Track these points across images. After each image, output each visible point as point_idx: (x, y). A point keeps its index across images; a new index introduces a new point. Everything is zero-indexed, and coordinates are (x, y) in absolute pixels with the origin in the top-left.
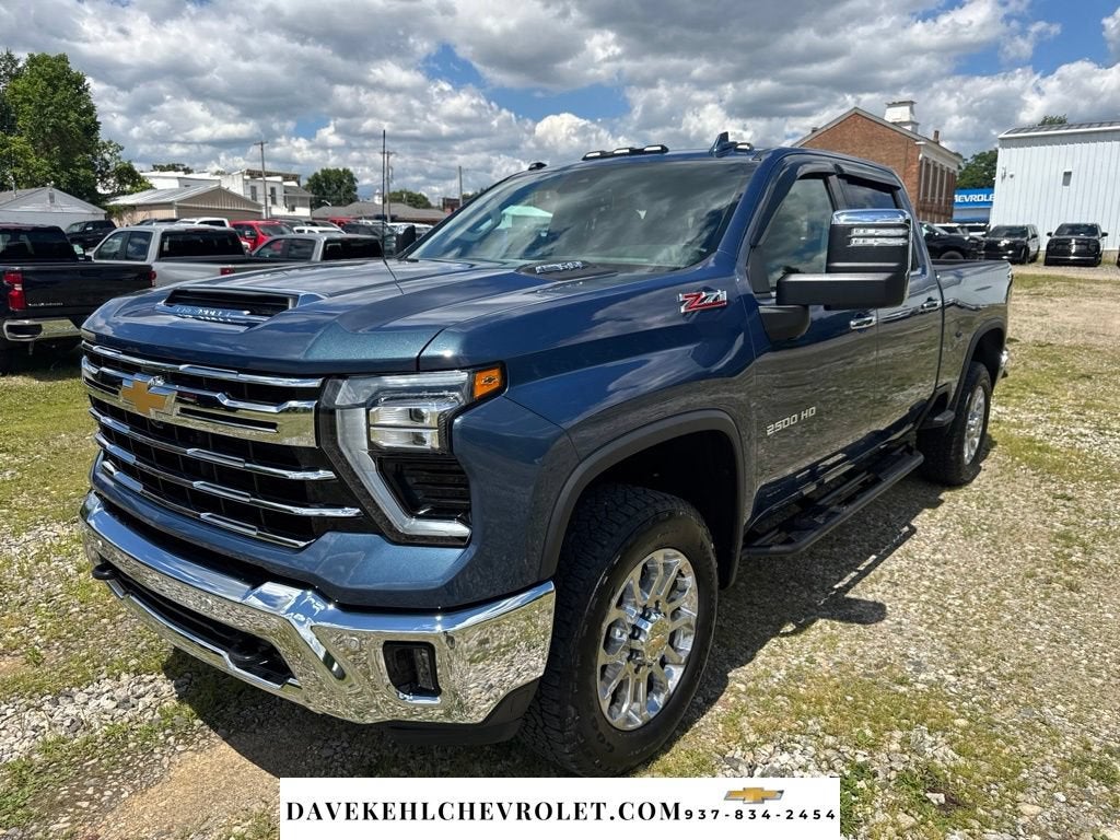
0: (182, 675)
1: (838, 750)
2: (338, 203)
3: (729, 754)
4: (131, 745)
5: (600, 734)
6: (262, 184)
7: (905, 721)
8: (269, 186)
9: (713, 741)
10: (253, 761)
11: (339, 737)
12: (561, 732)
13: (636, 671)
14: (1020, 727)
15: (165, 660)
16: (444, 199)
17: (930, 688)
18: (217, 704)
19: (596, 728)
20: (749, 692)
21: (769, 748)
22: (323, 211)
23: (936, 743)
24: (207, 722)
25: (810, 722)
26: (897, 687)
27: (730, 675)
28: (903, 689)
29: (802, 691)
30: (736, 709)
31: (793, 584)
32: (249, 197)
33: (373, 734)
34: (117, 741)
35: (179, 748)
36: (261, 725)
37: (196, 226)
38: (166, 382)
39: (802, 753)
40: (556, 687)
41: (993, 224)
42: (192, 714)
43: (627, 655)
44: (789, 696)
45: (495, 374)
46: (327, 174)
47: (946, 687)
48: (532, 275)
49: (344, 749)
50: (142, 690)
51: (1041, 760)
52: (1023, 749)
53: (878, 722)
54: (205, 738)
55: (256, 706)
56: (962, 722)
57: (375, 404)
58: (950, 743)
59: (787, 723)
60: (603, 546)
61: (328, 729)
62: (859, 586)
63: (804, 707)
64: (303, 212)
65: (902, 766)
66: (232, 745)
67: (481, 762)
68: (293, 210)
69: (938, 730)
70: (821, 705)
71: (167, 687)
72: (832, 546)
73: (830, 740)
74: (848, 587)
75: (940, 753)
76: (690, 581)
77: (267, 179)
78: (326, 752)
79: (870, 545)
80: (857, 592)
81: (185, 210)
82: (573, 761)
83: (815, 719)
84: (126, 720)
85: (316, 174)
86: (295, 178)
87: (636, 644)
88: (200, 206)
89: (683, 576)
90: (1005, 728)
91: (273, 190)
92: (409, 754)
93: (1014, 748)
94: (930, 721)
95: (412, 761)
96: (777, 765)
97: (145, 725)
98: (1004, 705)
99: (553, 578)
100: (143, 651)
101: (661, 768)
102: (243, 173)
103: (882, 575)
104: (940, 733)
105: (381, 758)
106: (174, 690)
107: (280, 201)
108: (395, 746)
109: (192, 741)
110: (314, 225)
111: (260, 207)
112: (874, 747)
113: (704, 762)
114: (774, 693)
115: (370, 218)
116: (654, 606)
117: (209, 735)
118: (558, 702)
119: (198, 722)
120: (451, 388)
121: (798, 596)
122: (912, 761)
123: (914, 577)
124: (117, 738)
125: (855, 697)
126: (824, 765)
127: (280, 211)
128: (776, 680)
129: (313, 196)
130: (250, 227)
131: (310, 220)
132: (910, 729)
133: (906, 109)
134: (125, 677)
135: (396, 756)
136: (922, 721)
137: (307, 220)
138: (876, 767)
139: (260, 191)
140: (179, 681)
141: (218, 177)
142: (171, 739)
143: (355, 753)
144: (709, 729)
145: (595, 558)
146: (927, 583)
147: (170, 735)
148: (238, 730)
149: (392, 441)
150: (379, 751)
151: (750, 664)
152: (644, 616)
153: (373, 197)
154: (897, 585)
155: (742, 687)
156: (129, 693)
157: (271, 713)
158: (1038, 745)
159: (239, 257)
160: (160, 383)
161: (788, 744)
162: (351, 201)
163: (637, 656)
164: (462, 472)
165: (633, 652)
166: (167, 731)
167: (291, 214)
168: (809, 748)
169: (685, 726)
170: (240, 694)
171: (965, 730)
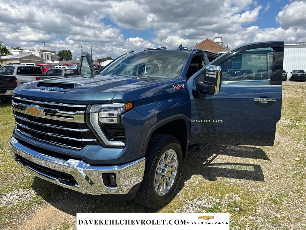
0: (37, 188)
1: (213, 199)
2: (67, 60)
3: (186, 202)
4: (25, 207)
5: (155, 197)
6: (45, 54)
7: (228, 192)
8: (46, 55)
9: (182, 199)
10: (60, 210)
11: (84, 202)
12: (146, 196)
13: (163, 181)
14: (255, 192)
15: (32, 185)
16: (97, 59)
17: (234, 184)
18: (48, 195)
19: (154, 195)
20: (190, 186)
21: (196, 200)
22: (62, 62)
23: (236, 197)
24: (46, 200)
25: (205, 193)
26: (226, 184)
27: (185, 182)
28: (227, 184)
29: (203, 186)
30: (187, 191)
31: (198, 160)
32: (41, 57)
33: (93, 201)
34: (21, 206)
35: (39, 207)
36: (61, 200)
37: (25, 65)
38: (40, 106)
39: (204, 201)
40: (145, 185)
41: (242, 69)
42: (42, 198)
43: (161, 176)
44: (200, 187)
45: (131, 104)
46: (63, 52)
47: (237, 183)
48: (136, 80)
49: (85, 205)
50: (26, 193)
51: (261, 200)
52: (256, 197)
53: (222, 193)
54: (46, 204)
55: (59, 196)
56: (242, 192)
57: (100, 112)
58: (239, 196)
59: (200, 193)
60: (156, 148)
61: (80, 200)
62: (214, 160)
63: (204, 190)
64: (57, 62)
65: (228, 202)
66: (54, 206)
67: (123, 207)
68: (54, 61)
69: (236, 194)
70: (208, 189)
71: (33, 192)
72: (207, 150)
73: (211, 197)
74: (212, 160)
75: (237, 199)
76: (176, 158)
77: (46, 52)
78: (81, 206)
79: (216, 150)
80: (214, 161)
81: (22, 60)
82: (148, 204)
83: (207, 192)
84: (23, 201)
85: (60, 51)
86: (54, 52)
87: (163, 174)
88: (26, 60)
89: (174, 156)
90: (252, 192)
91: (48, 56)
92: (103, 206)
93: (254, 197)
94: (234, 192)
95: (105, 207)
96: (198, 204)
97: (28, 202)
98: (251, 187)
99: (145, 156)
100: (25, 183)
101: (169, 206)
102: (39, 51)
103: (220, 157)
104: (237, 194)
105: (96, 207)
106: (35, 193)
107: (50, 59)
108: (99, 204)
109: (42, 205)
110: (60, 66)
111: (44, 60)
112: (221, 198)
113: (180, 204)
114: (196, 187)
115: (76, 64)
116: (167, 164)
117: (47, 203)
118: (145, 188)
119: (44, 200)
120: (120, 108)
121: (200, 163)
122: (231, 201)
123: (228, 157)
124: (20, 206)
125: (216, 187)
126: (210, 203)
127: (50, 61)
128: (196, 183)
129: (59, 57)
130: (42, 66)
131: (59, 64)
132: (229, 193)
133: (220, 39)
134: (20, 189)
135: (100, 206)
136: (232, 192)
137: (58, 64)
138: (222, 203)
139: (44, 56)
140: (37, 190)
141: (31, 52)
142: (37, 205)
143: (89, 206)
144: (180, 196)
145: (154, 151)
146: (231, 159)
147: (36, 204)
148: (55, 202)
149: (104, 121)
150: (95, 205)
151: (190, 180)
152: (165, 167)
153: (77, 58)
154: (224, 159)
155: (188, 185)
156: (23, 194)
157: (64, 197)
158: (260, 196)
159: (41, 74)
160: (38, 107)
161: (200, 199)
162: (70, 59)
163: (164, 177)
164: (123, 129)
165: (163, 176)
166: (35, 203)
167: (53, 62)
168: (206, 199)
169: (175, 195)
170: (54, 192)
171: (242, 194)
